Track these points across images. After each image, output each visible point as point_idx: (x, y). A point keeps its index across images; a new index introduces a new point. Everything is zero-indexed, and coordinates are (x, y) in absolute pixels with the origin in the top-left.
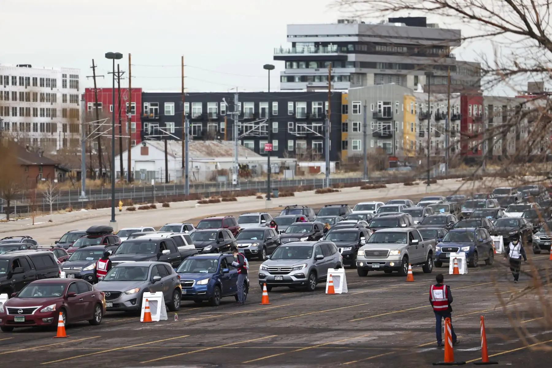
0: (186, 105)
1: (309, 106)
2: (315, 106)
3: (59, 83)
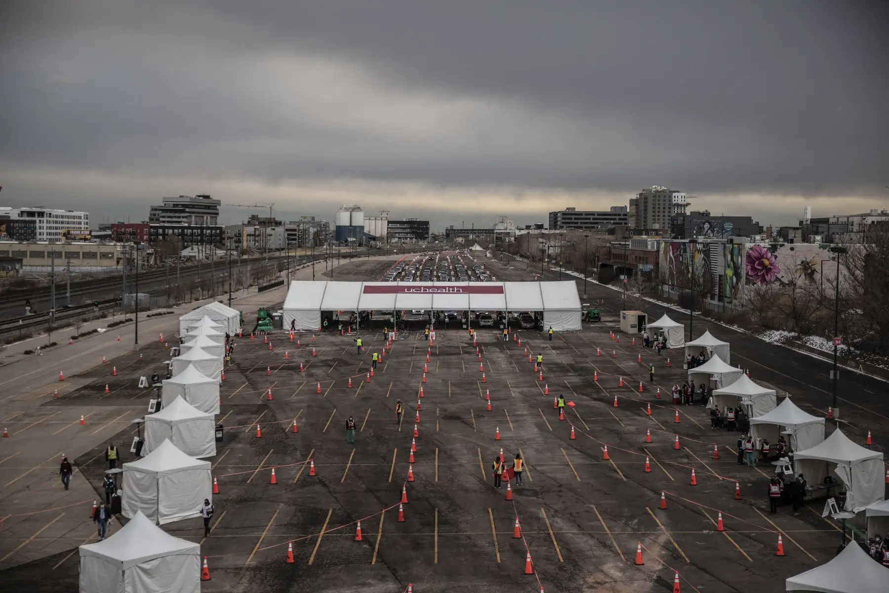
0: (167, 230)
1: (211, 231)
2: (214, 231)
3: (83, 218)
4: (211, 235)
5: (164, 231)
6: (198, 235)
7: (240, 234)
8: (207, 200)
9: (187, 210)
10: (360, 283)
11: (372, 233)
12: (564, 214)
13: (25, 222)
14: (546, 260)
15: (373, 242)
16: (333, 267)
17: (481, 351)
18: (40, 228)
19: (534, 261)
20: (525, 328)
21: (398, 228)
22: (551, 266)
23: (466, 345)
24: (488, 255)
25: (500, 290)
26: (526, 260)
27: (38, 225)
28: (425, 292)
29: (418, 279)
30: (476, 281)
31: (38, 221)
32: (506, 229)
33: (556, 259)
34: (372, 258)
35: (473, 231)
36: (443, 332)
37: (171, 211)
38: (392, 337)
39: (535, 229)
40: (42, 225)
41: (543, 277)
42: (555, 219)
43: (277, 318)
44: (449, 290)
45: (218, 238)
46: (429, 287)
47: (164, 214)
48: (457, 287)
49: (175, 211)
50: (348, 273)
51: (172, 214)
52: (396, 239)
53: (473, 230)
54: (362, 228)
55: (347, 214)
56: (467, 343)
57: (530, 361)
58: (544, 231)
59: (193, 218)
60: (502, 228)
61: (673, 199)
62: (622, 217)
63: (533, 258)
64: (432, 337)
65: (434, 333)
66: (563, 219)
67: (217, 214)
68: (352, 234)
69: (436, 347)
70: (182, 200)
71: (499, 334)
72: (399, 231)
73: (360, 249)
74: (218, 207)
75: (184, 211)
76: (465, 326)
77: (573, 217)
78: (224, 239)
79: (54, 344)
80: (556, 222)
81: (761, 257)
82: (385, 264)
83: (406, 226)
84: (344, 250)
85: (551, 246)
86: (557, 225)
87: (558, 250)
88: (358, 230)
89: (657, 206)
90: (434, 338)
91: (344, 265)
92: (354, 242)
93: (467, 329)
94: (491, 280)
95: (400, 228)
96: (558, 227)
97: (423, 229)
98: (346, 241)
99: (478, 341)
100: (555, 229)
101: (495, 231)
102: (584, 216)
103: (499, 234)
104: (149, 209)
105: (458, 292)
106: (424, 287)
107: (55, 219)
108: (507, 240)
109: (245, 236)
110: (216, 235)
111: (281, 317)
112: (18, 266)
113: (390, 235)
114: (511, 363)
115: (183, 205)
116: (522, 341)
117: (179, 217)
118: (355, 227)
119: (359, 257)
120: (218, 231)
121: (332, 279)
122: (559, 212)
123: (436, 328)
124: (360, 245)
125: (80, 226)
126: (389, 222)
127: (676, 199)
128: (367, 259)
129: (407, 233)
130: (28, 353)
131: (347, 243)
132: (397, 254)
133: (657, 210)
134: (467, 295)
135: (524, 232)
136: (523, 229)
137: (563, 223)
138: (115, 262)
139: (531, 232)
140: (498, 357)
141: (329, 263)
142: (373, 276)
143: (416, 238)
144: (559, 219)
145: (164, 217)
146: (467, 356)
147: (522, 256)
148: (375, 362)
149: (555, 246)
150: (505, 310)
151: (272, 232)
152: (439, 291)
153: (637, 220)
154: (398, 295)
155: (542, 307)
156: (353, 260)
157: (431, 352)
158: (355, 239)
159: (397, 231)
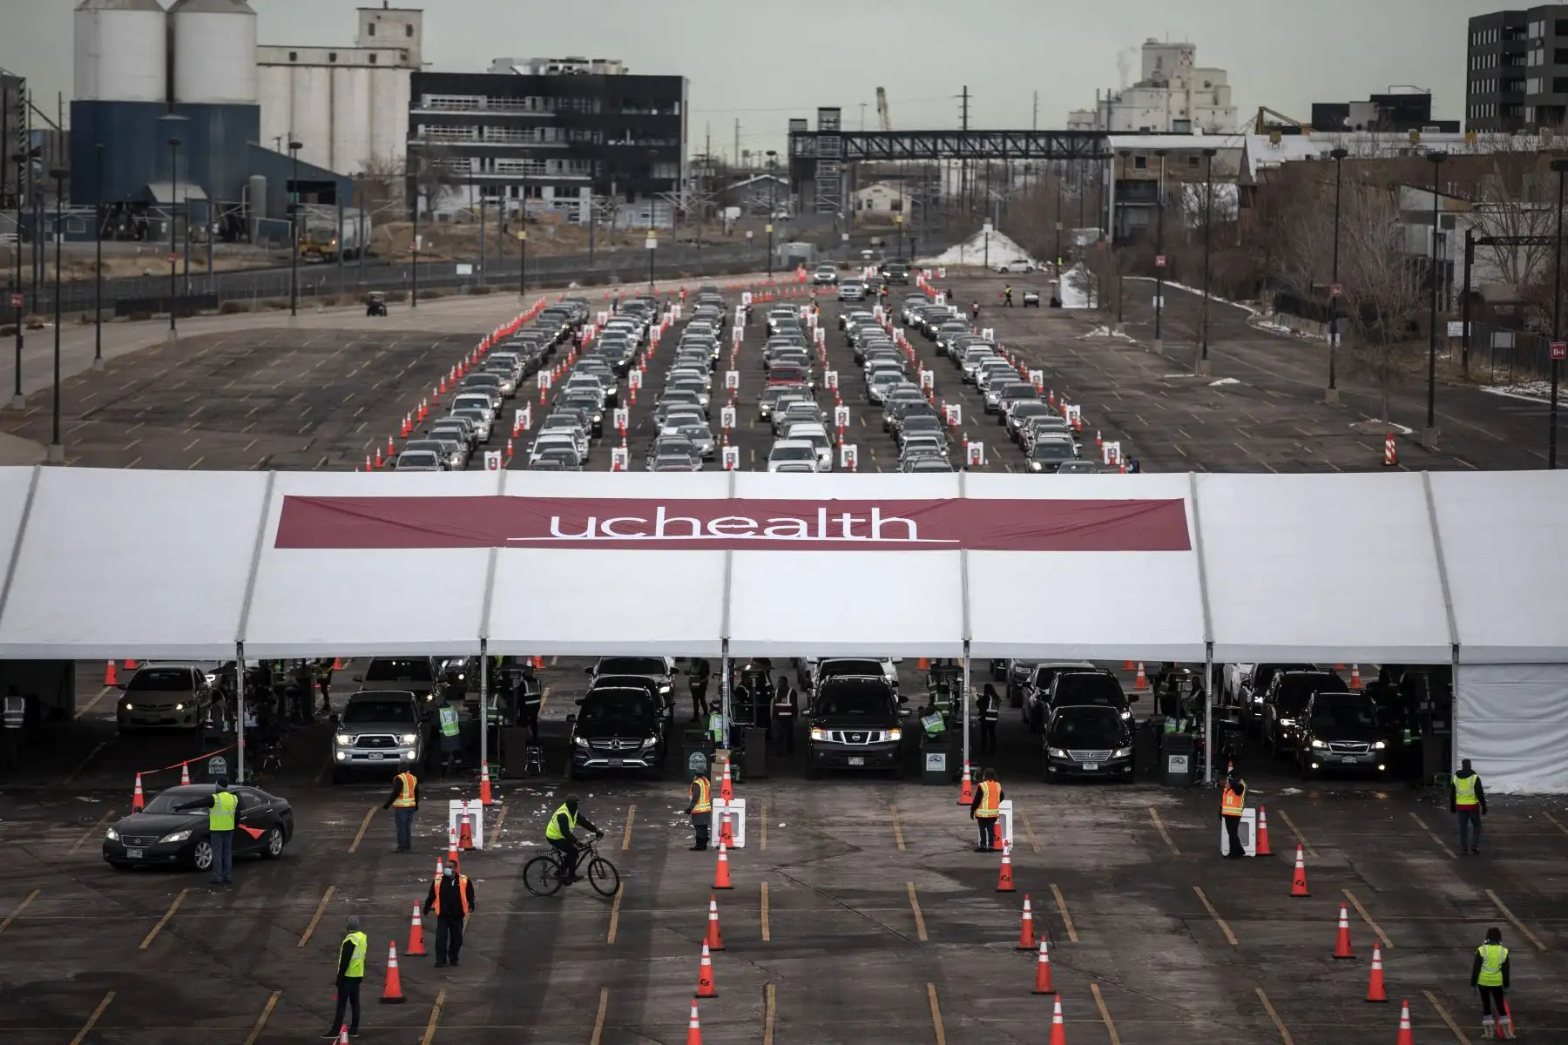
10: (257, 478)
11: (314, 155)
14: (1455, 329)
15: (317, 216)
16: (63, 375)
17: (1048, 925)
19: (1374, 338)
20: (1333, 772)
21: (481, 122)
22: (1486, 369)
23: (950, 885)
24: (1071, 298)
25: (1161, 528)
26: (1311, 331)
28: (676, 538)
29: (620, 453)
30: (996, 467)
32: (1183, 126)
33: (1514, 322)
34: (315, 319)
35: (965, 141)
36: (790, 797)
38: (466, 833)
39: (1373, 127)
41: (1432, 440)
42: (1506, 60)
44: (834, 529)
46: (706, 509)
48: (888, 507)
50: (162, 416)
52: (467, 198)
53: (963, 135)
54: (246, 116)
55: (146, 28)
56: (950, 873)
57: (1377, 993)
58: (1434, 142)
60: (1159, 120)
63: (1368, 313)
64: (726, 835)
65: (739, 805)
68: (181, 160)
69: (756, 898)
71: (1162, 811)
72: (494, 138)
73: (230, 259)
76: (936, 763)
80: (1511, 77)
82: (401, 357)
83: (529, 107)
85: (1488, 240)
86: (1520, 100)
87: (1532, 265)
88: (217, 130)
90: (739, 841)
91: (123, 362)
92: (185, 212)
93: (952, 776)
94: (1094, 463)
95: (493, 122)
96: (1529, 114)
97: (643, 128)
98: (146, 202)
99: (1028, 861)
100: (1512, 124)
101: (1115, 142)
103: (1141, 162)
105: (894, 539)
106: (674, 506)
108: (1192, 197)
113: (427, 169)
114: (1248, 1006)
116: (1317, 859)
118: (201, 112)
119: (230, 310)
121: (59, 451)
122: (1538, 13)
123: (745, 776)
124: (234, 230)
126: (423, 83)
128: (278, 320)
129: (540, 155)
132: (476, 288)
134: (955, 555)
135: (1296, 148)
136: (1295, 130)
139: (1358, 144)
140: (1167, 967)
141: (38, 349)
142: (326, 432)
143: (600, 188)
144: (1537, 57)
146: (957, 956)
147: (1288, 305)
149: (1515, 241)
150: (1202, 658)
152: (769, 534)
154: (504, 553)
155: (1445, 641)
156: (190, 328)
157: (723, 929)
158: (197, 193)
159: (472, 139)
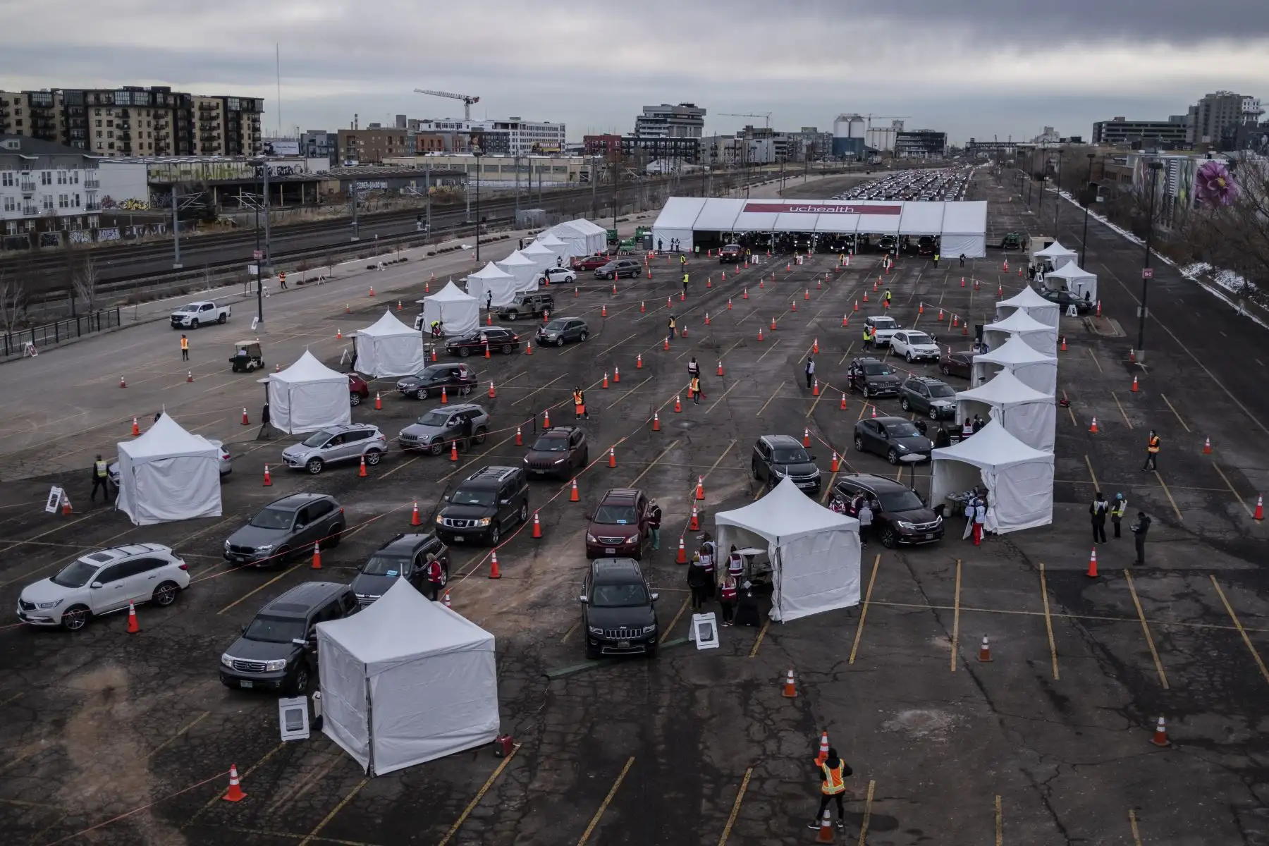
0: (640, 142)
1: (686, 144)
2: (688, 144)
3: (559, 129)
4: (686, 148)
5: (636, 143)
6: (672, 148)
7: (716, 146)
8: (691, 110)
9: (669, 120)
11: (875, 147)
12: (1109, 124)
13: (497, 134)
15: (872, 158)
18: (513, 140)
21: (909, 141)
25: (896, 210)
27: (511, 137)
31: (511, 134)
37: (651, 121)
39: (1070, 142)
40: (515, 137)
42: (1099, 131)
43: (647, 238)
44: (839, 210)
45: (693, 151)
46: (818, 207)
47: (644, 125)
48: (850, 206)
49: (657, 122)
51: (652, 125)
52: (906, 154)
54: (862, 140)
55: (845, 125)
59: (675, 129)
61: (1243, 106)
62: (1182, 128)
66: (1108, 130)
67: (702, 124)
68: (850, 147)
70: (664, 108)
72: (910, 144)
73: (858, 164)
74: (703, 117)
75: (665, 122)
76: (850, 252)
77: (1121, 128)
78: (699, 152)
79: (405, 260)
80: (1100, 134)
81: (1215, 175)
83: (918, 138)
84: (840, 165)
86: (1101, 138)
88: (857, 143)
89: (1222, 115)
92: (852, 156)
93: (853, 254)
95: (911, 141)
96: (1103, 140)
97: (938, 142)
98: (844, 155)
102: (1134, 127)
104: (635, 120)
106: (813, 206)
107: (529, 131)
109: (723, 149)
110: (691, 148)
111: (651, 236)
112: (463, 181)
113: (899, 149)
114: (851, 292)
115: (665, 115)
117: (660, 128)
118: (855, 139)
120: (693, 143)
122: (1104, 122)
124: (859, 160)
125: (556, 138)
126: (899, 134)
127: (1247, 106)
129: (919, 147)
130: (369, 268)
131: (843, 158)
133: (1221, 119)
134: (858, 215)
137: (1108, 135)
138: (569, 177)
140: (846, 285)
143: (929, 152)
144: (1103, 130)
145: (644, 128)
148: (685, 284)
150: (897, 234)
151: (757, 145)
152: (828, 211)
153: (1195, 131)
155: (940, 231)
158: (853, 153)
159: (907, 144)
